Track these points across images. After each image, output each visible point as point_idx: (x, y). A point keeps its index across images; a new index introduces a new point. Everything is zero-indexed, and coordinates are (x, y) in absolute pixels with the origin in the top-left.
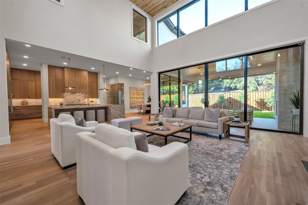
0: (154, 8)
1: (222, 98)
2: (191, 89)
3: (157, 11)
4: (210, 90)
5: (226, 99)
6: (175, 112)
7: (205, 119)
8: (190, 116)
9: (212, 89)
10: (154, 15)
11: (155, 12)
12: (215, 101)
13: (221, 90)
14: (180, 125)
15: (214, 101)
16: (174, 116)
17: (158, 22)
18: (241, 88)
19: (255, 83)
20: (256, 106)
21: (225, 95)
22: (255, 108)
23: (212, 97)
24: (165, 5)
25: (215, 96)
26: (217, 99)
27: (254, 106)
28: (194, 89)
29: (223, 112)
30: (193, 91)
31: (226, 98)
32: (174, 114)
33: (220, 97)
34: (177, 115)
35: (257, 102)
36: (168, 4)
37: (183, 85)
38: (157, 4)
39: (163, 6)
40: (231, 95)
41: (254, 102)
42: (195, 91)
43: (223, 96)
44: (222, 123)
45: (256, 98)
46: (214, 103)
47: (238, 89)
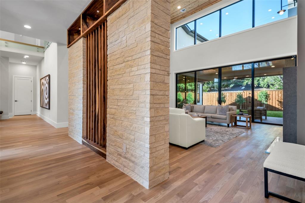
0: (174, 18)
1: (240, 96)
2: (206, 86)
3: (176, 20)
4: (229, 88)
5: (245, 99)
6: (192, 108)
7: (217, 113)
8: (205, 111)
9: (230, 86)
10: (173, 23)
11: (174, 21)
12: (233, 100)
13: (241, 87)
14: (198, 116)
15: (231, 100)
16: (192, 111)
17: (176, 28)
18: (265, 86)
19: (280, 81)
20: (279, 107)
21: (243, 94)
22: (278, 108)
23: (229, 96)
24: (183, 16)
25: (233, 95)
26: (235, 98)
27: (277, 106)
28: (210, 86)
29: (232, 108)
30: (207, 88)
31: (246, 97)
32: (192, 109)
33: (238, 95)
34: (194, 110)
35: (280, 102)
36: (186, 15)
37: (198, 83)
38: (177, 16)
39: (182, 17)
40: (250, 93)
41: (277, 102)
42: (210, 88)
43: (242, 95)
44: (229, 115)
45: (279, 98)
46: (231, 102)
47: (261, 87)
